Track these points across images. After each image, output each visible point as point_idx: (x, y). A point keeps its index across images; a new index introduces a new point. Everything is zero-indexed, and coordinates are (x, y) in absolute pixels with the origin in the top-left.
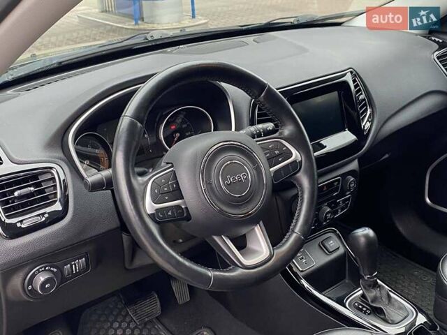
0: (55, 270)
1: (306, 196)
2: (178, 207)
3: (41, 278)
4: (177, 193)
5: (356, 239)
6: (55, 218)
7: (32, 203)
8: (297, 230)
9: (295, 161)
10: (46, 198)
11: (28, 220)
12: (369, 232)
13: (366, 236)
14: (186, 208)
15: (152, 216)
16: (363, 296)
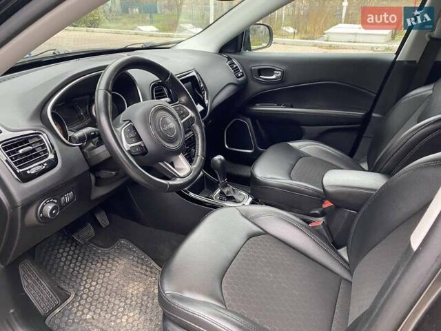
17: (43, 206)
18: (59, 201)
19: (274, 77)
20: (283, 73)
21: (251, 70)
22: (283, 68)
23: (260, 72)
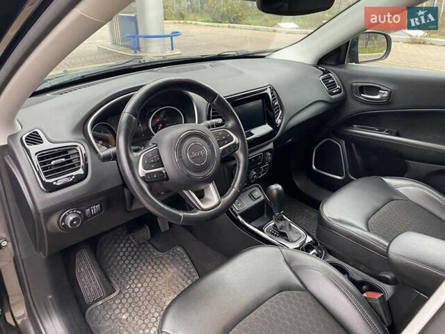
0: (80, 212)
1: (241, 165)
2: (161, 172)
3: (71, 218)
4: (160, 163)
5: (271, 191)
6: (79, 179)
7: (64, 169)
8: (236, 186)
9: (235, 144)
10: (74, 166)
11: (61, 180)
12: (279, 187)
13: (277, 189)
14: (166, 173)
15: (143, 178)
16: (275, 225)
17: (65, 216)
18: (84, 212)
19: (378, 97)
20: (390, 94)
21: (352, 86)
22: (391, 87)
23: (362, 89)
